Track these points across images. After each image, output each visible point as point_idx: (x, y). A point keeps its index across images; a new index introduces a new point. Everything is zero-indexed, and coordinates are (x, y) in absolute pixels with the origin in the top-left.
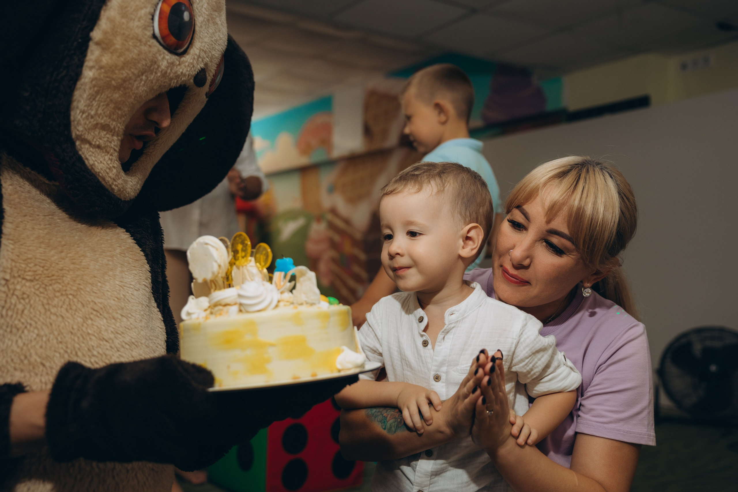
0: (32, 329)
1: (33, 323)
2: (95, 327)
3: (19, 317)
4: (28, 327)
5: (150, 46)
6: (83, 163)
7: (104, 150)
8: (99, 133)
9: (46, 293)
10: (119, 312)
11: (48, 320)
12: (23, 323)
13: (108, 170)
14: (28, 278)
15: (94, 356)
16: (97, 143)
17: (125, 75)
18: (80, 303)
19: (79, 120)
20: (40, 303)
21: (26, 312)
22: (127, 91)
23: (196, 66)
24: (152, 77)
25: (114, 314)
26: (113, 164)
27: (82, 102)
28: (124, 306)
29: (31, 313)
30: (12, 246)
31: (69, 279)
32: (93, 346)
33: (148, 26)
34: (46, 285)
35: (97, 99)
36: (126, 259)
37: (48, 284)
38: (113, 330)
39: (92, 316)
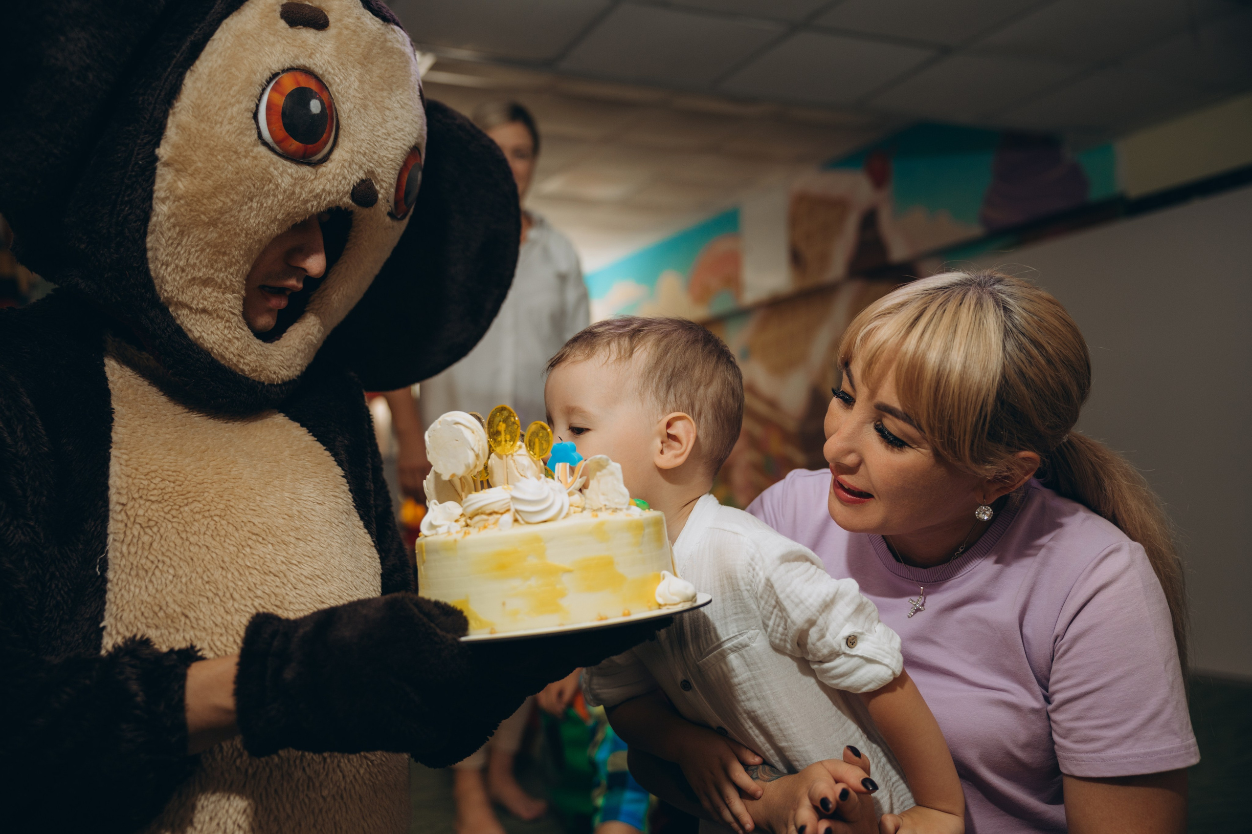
0: (165, 568)
1: (167, 560)
2: (257, 557)
3: (146, 553)
4: (160, 565)
5: (255, 158)
6: (185, 336)
7: (215, 315)
8: (200, 291)
9: (180, 516)
10: (292, 534)
11: (187, 553)
12: (152, 562)
13: (226, 344)
14: (152, 498)
15: (257, 597)
16: (201, 306)
17: (220, 204)
18: (231, 526)
19: (163, 277)
20: (174, 531)
21: (155, 545)
22: (230, 226)
23: (349, 178)
24: (270, 202)
25: (285, 537)
26: (234, 333)
27: (162, 250)
28: (299, 526)
29: (162, 546)
30: (125, 457)
31: (212, 495)
32: (255, 584)
33: (247, 129)
34: (180, 507)
35: (184, 243)
36: (300, 462)
37: (182, 504)
38: (283, 559)
39: (250, 542)
